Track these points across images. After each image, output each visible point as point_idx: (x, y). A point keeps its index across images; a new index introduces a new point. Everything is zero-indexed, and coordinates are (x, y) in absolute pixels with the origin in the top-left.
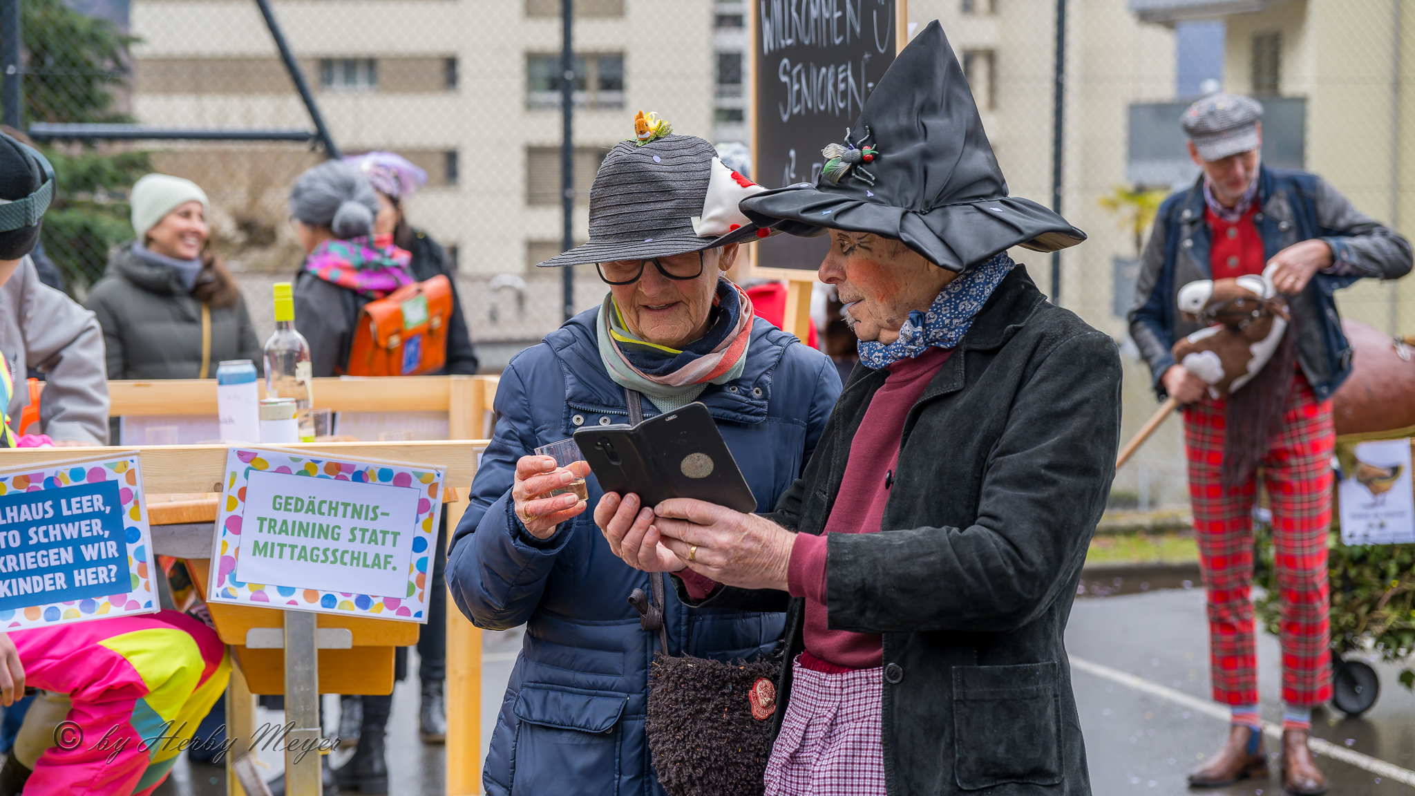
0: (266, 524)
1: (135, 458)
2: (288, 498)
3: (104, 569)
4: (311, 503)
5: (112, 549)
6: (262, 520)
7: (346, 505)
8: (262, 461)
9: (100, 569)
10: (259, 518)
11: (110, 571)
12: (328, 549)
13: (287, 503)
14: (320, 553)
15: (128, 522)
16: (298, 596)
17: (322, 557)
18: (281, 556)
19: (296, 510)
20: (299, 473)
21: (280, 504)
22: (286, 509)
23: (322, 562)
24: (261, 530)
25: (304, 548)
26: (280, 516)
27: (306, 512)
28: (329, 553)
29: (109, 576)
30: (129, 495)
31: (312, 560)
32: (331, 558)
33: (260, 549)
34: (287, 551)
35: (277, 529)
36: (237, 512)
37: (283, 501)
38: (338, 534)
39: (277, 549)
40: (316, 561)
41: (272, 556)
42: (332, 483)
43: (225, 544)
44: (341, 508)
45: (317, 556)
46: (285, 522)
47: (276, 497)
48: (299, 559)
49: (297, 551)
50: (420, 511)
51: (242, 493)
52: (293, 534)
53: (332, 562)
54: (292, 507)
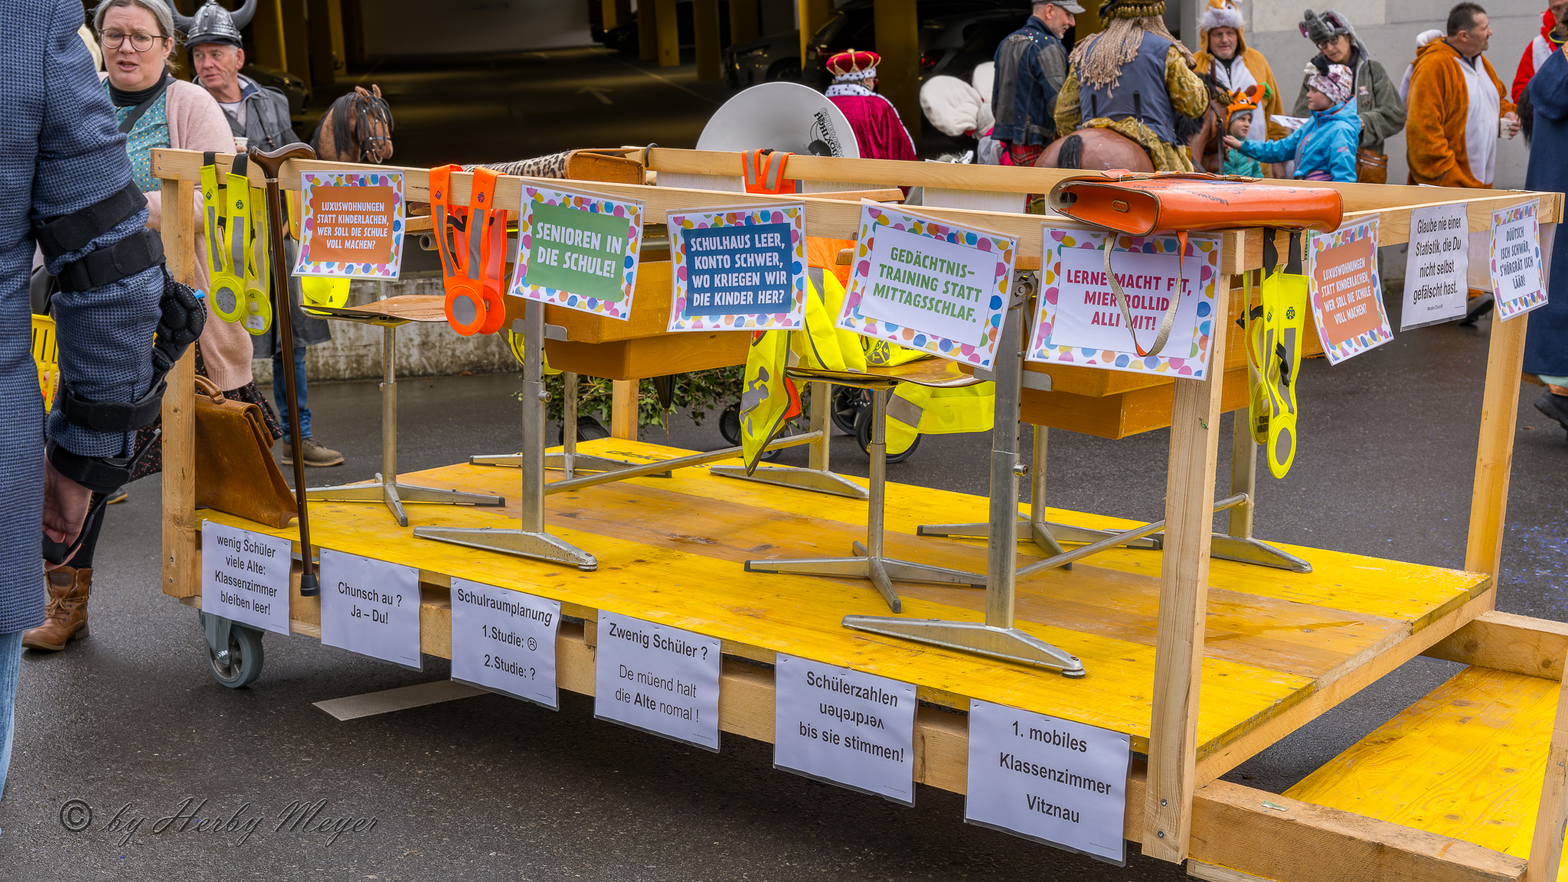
0: (886, 270)
1: (802, 206)
2: (902, 251)
3: (777, 292)
4: (918, 257)
5: (782, 277)
6: (883, 266)
7: (943, 261)
8: (885, 218)
9: (775, 292)
10: (881, 265)
11: (780, 294)
12: (927, 297)
13: (901, 255)
14: (921, 300)
15: (795, 258)
16: (898, 333)
17: (922, 304)
18: (893, 299)
19: (908, 262)
20: (910, 231)
21: (896, 255)
22: (900, 260)
23: (922, 307)
24: (881, 276)
25: (910, 294)
26: (896, 265)
27: (914, 264)
28: (928, 301)
29: (779, 299)
30: (797, 237)
31: (915, 305)
32: (929, 305)
33: (880, 291)
34: (898, 294)
35: (893, 275)
36: (866, 258)
37: (898, 253)
38: (936, 286)
39: (891, 292)
40: (917, 306)
41: (886, 297)
42: (932, 241)
43: (856, 283)
44: (939, 264)
45: (919, 302)
46: (899, 270)
47: (894, 249)
48: (905, 303)
49: (905, 295)
50: (998, 274)
51: (871, 242)
52: (903, 282)
53: (928, 309)
54: (904, 259)
